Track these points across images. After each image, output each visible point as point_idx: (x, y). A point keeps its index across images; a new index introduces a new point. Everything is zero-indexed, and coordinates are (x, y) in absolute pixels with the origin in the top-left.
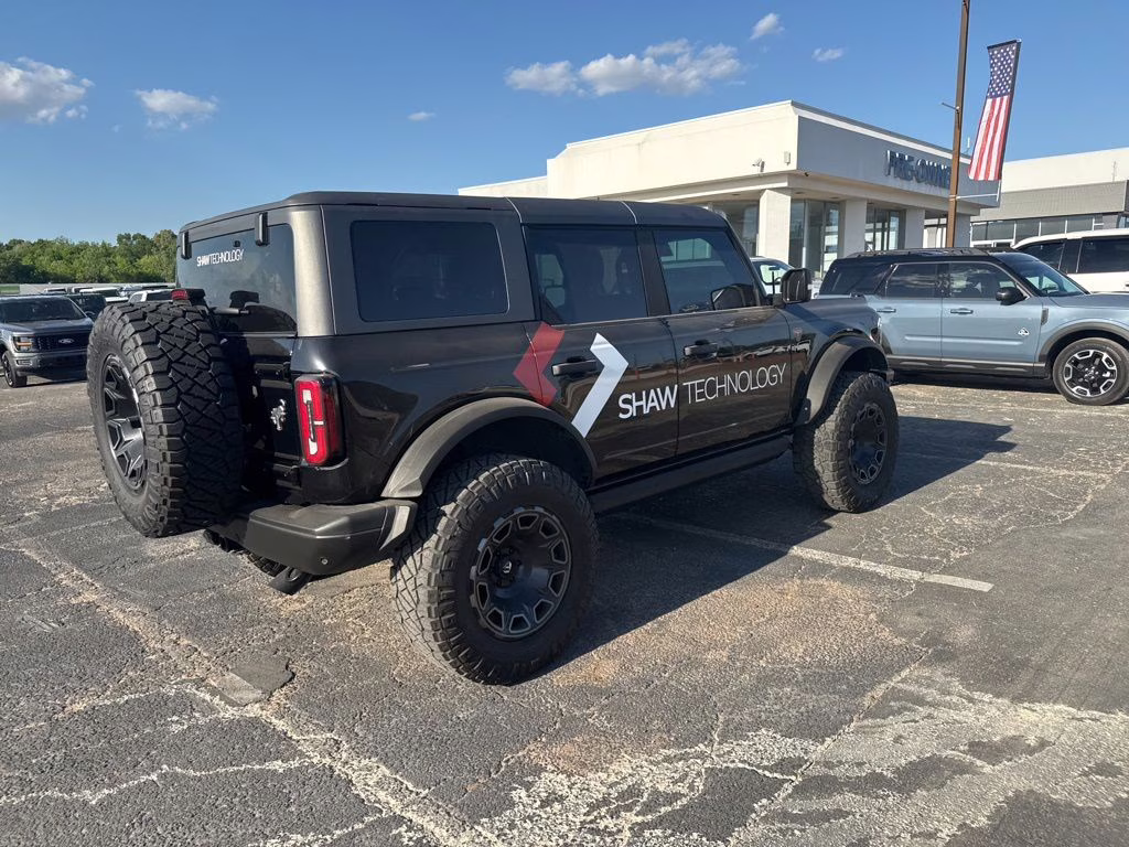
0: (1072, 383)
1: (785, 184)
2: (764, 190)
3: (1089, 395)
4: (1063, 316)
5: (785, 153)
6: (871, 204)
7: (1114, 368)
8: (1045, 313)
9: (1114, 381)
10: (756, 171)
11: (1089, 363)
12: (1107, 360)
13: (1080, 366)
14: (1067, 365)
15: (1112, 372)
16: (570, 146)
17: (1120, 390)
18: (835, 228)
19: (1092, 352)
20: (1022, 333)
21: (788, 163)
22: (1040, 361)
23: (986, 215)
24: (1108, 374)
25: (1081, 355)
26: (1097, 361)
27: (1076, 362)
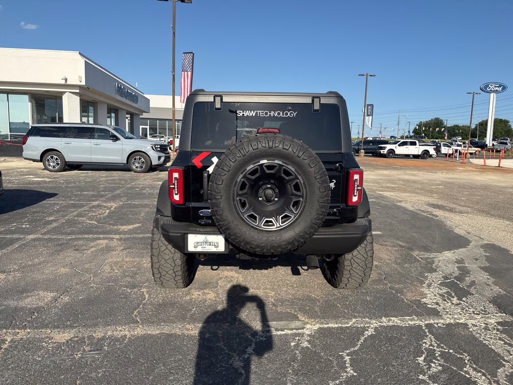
1: (78, 91)
2: (66, 92)
5: (79, 76)
6: (108, 105)
10: (63, 82)
18: (92, 114)
21: (81, 81)
23: (145, 115)
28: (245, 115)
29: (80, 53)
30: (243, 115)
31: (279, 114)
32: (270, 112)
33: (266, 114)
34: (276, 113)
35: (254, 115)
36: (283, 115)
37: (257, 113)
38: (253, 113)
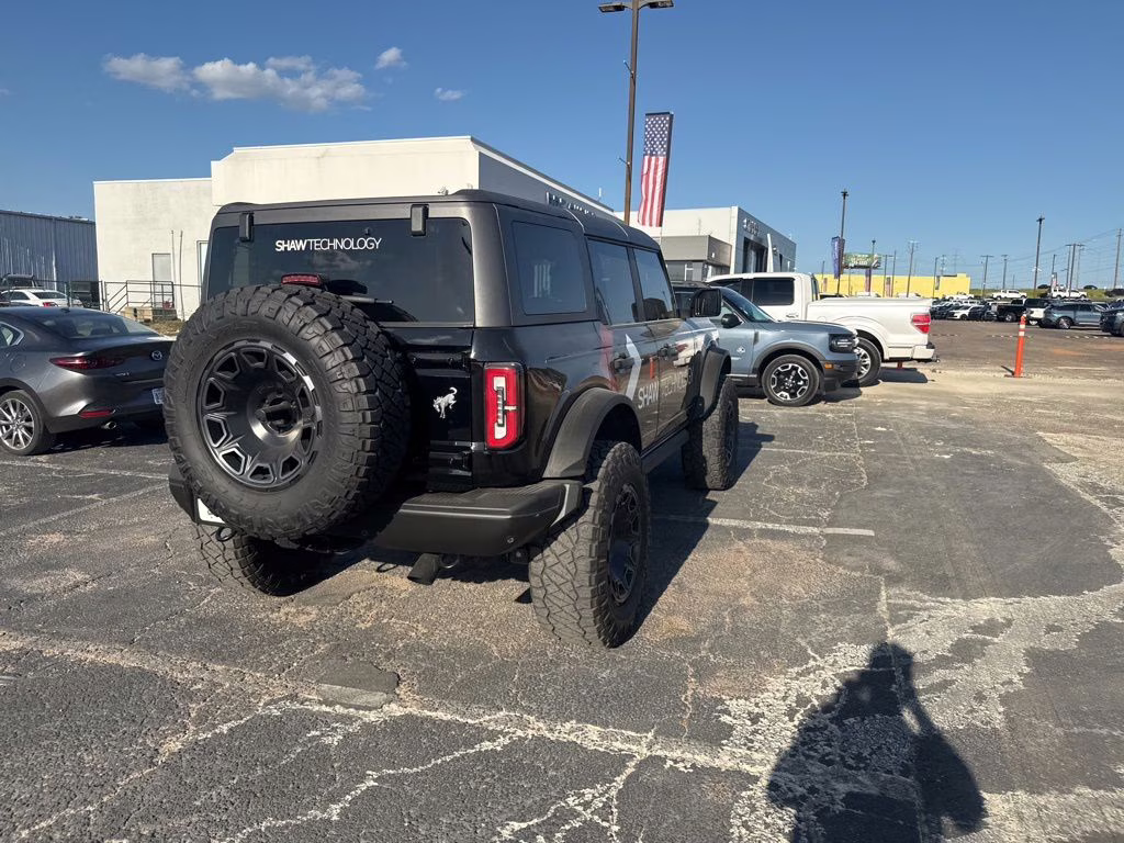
0: (777, 390)
3: (789, 398)
4: (769, 338)
7: (807, 378)
8: (756, 335)
9: (806, 388)
11: (788, 374)
12: (801, 372)
13: (782, 377)
14: (773, 376)
15: (805, 381)
16: (237, 150)
17: (811, 393)
19: (790, 365)
20: (740, 350)
22: (753, 373)
24: (801, 383)
25: (783, 368)
26: (794, 373)
27: (779, 373)
28: (289, 249)
29: (472, 139)
30: (286, 248)
31: (347, 244)
32: (332, 242)
33: (325, 244)
34: (343, 243)
35: (303, 248)
36: (355, 246)
37: (308, 243)
38: (300, 245)
